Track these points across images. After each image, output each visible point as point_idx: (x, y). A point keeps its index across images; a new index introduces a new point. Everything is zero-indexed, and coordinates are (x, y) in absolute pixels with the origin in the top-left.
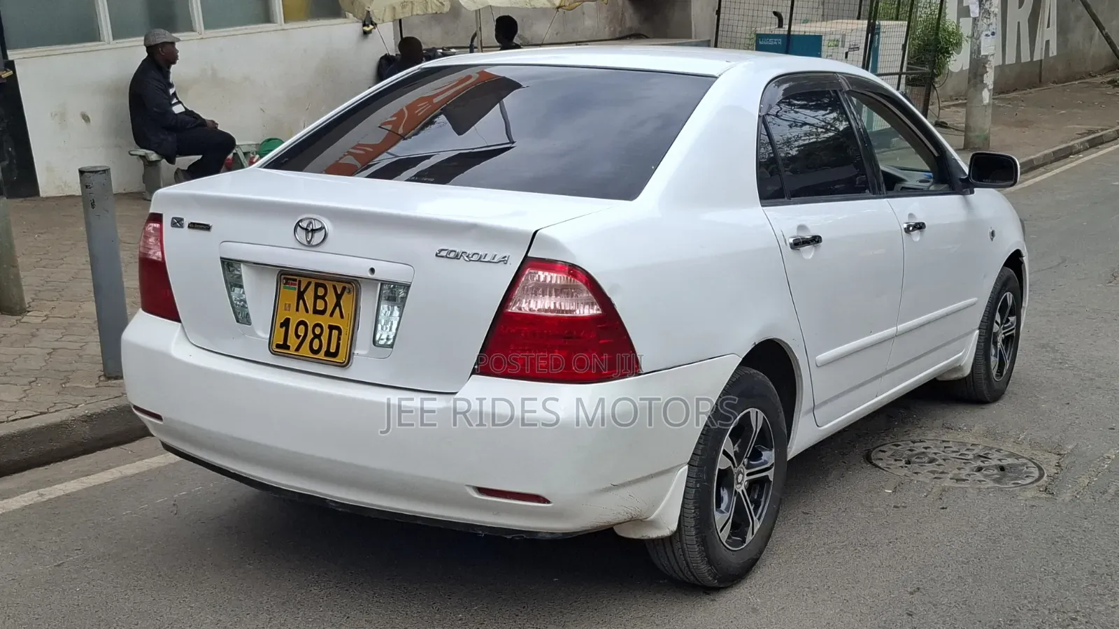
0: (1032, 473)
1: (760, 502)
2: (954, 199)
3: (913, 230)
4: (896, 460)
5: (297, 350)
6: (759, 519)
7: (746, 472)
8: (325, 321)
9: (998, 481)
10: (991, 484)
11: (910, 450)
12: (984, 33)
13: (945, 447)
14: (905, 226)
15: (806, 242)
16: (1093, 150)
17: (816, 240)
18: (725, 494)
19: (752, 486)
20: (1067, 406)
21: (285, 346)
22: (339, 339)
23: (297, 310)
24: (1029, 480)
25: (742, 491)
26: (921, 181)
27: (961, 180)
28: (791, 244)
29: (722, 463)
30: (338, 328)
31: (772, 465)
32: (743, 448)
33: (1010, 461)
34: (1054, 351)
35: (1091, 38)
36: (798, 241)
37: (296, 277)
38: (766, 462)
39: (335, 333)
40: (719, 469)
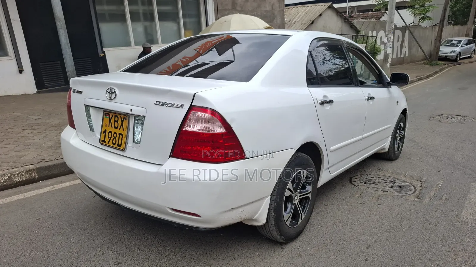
0: (412, 189)
1: (305, 207)
2: (384, 90)
3: (370, 100)
4: (361, 182)
5: (108, 143)
6: (304, 214)
7: (299, 195)
8: (118, 131)
9: (399, 192)
10: (397, 194)
11: (366, 178)
12: (388, 47)
13: (379, 178)
14: (367, 98)
15: (326, 102)
16: (419, 81)
17: (331, 102)
18: (289, 205)
19: (301, 201)
20: (422, 162)
21: (104, 141)
22: (122, 139)
23: (109, 127)
24: (411, 192)
25: (297, 203)
26: (372, 83)
27: (387, 83)
28: (320, 103)
29: (287, 193)
30: (122, 135)
31: (311, 191)
32: (298, 185)
33: (403, 184)
34: (414, 142)
35: (418, 51)
36: (323, 102)
37: (109, 113)
38: (307, 191)
39: (121, 136)
40: (286, 196)
